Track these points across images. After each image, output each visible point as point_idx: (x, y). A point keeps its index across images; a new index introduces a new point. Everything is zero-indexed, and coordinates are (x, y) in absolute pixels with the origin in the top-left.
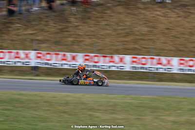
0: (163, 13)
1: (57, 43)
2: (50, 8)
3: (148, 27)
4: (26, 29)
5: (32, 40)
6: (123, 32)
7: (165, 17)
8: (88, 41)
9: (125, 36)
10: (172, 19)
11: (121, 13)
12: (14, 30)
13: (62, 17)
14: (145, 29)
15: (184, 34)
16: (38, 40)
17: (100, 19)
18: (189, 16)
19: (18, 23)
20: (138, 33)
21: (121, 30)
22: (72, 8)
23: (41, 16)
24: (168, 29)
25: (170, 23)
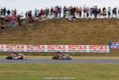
0: (71, 25)
1: (21, 40)
2: (20, 25)
3: (64, 31)
4: (8, 35)
5: (10, 40)
6: (52, 34)
7: (72, 26)
8: (35, 39)
9: (52, 36)
10: (75, 27)
11: (52, 26)
12: (3, 35)
13: (25, 29)
14: (62, 32)
15: (80, 34)
16: (13, 39)
17: (42, 29)
18: (83, 26)
19: (5, 32)
20: (58, 35)
21: (51, 33)
22: (30, 24)
23: (16, 29)
24: (73, 32)
25: (74, 29)
